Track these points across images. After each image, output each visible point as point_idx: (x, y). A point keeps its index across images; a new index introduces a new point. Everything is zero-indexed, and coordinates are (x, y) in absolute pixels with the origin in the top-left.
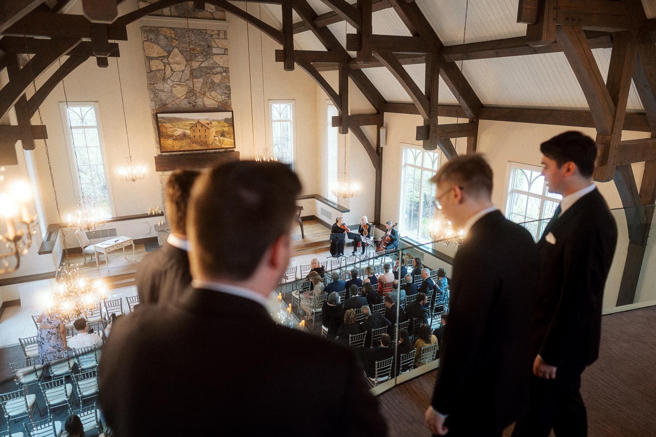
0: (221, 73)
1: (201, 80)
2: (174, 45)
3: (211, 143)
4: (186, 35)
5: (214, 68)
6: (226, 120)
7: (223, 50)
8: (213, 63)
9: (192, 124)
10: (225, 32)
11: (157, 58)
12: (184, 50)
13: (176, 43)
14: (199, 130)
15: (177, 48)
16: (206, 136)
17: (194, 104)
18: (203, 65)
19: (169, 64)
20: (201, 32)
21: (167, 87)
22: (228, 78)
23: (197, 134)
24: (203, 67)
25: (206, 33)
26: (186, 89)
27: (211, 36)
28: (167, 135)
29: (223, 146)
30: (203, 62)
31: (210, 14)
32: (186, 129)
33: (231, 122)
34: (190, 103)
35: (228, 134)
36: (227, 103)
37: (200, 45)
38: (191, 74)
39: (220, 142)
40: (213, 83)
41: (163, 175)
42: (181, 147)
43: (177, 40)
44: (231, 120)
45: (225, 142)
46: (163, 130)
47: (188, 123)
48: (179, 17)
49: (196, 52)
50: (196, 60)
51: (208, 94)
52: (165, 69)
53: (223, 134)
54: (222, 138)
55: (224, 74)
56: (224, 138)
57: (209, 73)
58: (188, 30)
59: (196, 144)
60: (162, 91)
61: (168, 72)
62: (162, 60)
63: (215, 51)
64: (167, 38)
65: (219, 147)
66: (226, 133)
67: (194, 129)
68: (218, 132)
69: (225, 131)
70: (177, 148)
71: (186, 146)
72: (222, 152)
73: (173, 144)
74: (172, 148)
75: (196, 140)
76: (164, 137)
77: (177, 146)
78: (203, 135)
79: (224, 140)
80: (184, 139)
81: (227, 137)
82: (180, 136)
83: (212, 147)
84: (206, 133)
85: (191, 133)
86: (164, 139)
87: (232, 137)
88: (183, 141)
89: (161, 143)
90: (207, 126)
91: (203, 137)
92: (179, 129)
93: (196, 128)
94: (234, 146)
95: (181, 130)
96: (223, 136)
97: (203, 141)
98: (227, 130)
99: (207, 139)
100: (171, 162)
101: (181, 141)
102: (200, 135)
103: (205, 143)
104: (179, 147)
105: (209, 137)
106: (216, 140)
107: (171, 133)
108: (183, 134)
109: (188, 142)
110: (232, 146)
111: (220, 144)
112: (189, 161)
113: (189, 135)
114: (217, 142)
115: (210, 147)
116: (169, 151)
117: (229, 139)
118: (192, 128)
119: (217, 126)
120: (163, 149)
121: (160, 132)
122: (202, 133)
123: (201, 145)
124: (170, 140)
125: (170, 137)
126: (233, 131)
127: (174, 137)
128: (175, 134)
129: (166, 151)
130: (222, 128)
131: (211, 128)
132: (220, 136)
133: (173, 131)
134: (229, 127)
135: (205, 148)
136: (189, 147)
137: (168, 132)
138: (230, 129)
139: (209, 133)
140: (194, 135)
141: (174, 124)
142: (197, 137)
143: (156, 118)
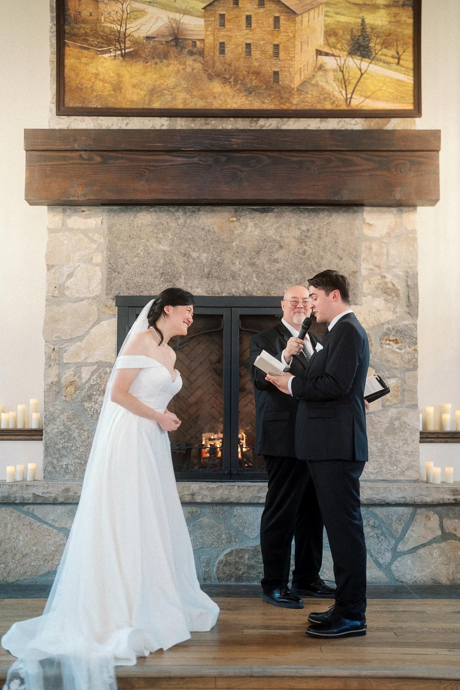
3: (296, 84)
14: (249, 18)
16: (276, 47)
23: (237, 36)
28: (96, 35)
29: (357, 102)
32: (186, 12)
35: (386, 44)
39: (344, 82)
41: (64, 228)
42: (153, 92)
45: (369, 84)
46: (79, 7)
53: (360, 46)
54: (354, 63)
56: (365, 64)
59: (225, 81)
65: (337, 106)
66: (375, 38)
67: (223, 13)
68: (335, 34)
69: (372, 28)
70: (135, 98)
71: (179, 88)
72: (352, 131)
73: (118, 75)
74: (110, 95)
75: (230, 65)
76: (83, 39)
77: (134, 86)
78: (262, 43)
79: (362, 74)
80: (173, 56)
81: (383, 58)
82: (155, 39)
83: (303, 102)
84: (277, 36)
85: (210, 29)
86: (79, 51)
87: (408, 59)
88: (168, 66)
89: (64, 66)
90: (285, 3)
91: (264, 52)
92: (151, 10)
93: (232, 6)
94: (414, 103)
95: (164, 12)
96: (359, 53)
97: (263, 70)
98: (385, 23)
99: (279, 63)
100: (98, 159)
101: (157, 63)
102: (248, 41)
103: (272, 80)
104: (145, 93)
105: (293, 55)
106: (326, 71)
107: (116, 27)
108: (171, 35)
109: (189, 70)
110: (400, 105)
111: (344, 92)
112: (185, 159)
113: (199, 40)
114: (327, 82)
115: (291, 103)
116: (99, 107)
117: (391, 70)
118: (217, 8)
119: (335, 4)
120: (70, 103)
121: (67, 17)
122: (261, 33)
123: (250, 91)
124: (109, 55)
125: (109, 42)
126: (414, 30)
127: (127, 46)
128: (132, 30)
129: (82, 108)
130: (361, 15)
131: (305, 15)
132: (346, 53)
133: (125, 16)
134: (394, 10)
135: (268, 105)
136: (193, 96)
137: (103, 21)
138: (397, 21)
139: (292, 35)
140: (221, 41)
142: (234, 51)
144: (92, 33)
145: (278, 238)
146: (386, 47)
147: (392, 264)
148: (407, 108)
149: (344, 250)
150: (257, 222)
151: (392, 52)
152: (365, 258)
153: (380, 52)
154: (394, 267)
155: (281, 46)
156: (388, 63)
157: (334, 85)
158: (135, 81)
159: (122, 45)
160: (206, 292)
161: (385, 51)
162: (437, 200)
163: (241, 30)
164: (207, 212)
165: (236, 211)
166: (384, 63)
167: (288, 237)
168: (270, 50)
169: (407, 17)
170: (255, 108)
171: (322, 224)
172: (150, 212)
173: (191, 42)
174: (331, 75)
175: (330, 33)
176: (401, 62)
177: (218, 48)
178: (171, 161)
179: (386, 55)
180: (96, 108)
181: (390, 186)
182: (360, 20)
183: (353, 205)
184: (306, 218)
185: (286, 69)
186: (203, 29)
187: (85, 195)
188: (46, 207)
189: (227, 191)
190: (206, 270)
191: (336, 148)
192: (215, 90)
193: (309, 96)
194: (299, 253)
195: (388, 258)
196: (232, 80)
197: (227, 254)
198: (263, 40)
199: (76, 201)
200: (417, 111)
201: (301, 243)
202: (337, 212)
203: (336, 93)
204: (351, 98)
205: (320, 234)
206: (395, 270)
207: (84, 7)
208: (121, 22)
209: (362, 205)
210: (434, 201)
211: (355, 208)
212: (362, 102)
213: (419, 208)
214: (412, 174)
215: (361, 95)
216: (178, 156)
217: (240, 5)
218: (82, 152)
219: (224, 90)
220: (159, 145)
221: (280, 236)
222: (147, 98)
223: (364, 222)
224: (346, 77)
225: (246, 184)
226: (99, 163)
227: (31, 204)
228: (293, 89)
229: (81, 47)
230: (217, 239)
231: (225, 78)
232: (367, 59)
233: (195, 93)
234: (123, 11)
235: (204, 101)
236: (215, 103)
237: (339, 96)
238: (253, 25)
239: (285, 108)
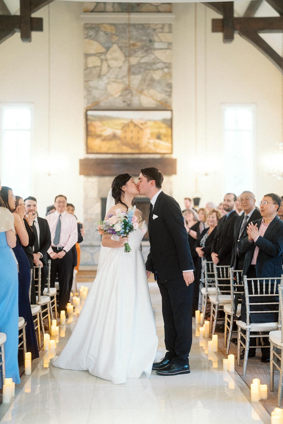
0: (162, 69)
1: (139, 77)
2: (113, 41)
4: (127, 30)
5: (154, 63)
6: (164, 121)
7: (167, 44)
8: (154, 59)
9: (125, 123)
10: (170, 25)
11: (94, 55)
12: (124, 45)
13: (115, 39)
14: (132, 131)
15: (117, 44)
16: (138, 137)
17: (129, 102)
18: (143, 60)
19: (106, 60)
20: (143, 27)
21: (101, 84)
22: (170, 74)
23: (129, 135)
24: (141, 63)
25: (149, 27)
26: (121, 87)
27: (154, 30)
28: (95, 135)
29: (157, 151)
30: (142, 57)
31: (155, 7)
32: (117, 129)
33: (169, 123)
34: (124, 102)
35: (165, 137)
36: (166, 102)
37: (141, 40)
38: (129, 70)
39: (155, 146)
40: (152, 80)
41: (88, 181)
42: (109, 149)
43: (117, 36)
44: (170, 121)
45: (160, 146)
46: (91, 128)
47: (119, 122)
48: (122, 12)
49: (135, 48)
50: (136, 55)
51: (146, 92)
52: (101, 66)
53: (159, 137)
54: (158, 141)
55: (166, 70)
56: (160, 142)
57: (149, 69)
58: (129, 25)
59: (126, 146)
60: (96, 88)
61: (105, 69)
62: (99, 57)
63: (156, 45)
64: (107, 34)
65: (153, 151)
66: (162, 135)
67: (126, 129)
69: (161, 133)
70: (104, 149)
71: (115, 148)
73: (101, 145)
74: (99, 149)
75: (127, 142)
76: (92, 136)
77: (105, 147)
78: (135, 136)
79: (159, 144)
80: (113, 140)
81: (164, 140)
82: (110, 136)
83: (145, 150)
84: (138, 135)
87: (170, 140)
88: (112, 142)
89: (88, 143)
90: (141, 127)
91: (135, 139)
92: (108, 129)
93: (127, 127)
94: (171, 151)
95: (111, 129)
96: (158, 139)
97: (135, 143)
98: (164, 132)
99: (139, 141)
101: (110, 142)
102: (132, 136)
103: (137, 145)
104: (107, 149)
105: (142, 139)
107: (100, 133)
108: (113, 135)
109: (117, 143)
110: (168, 151)
113: (120, 136)
114: (151, 146)
116: (96, 152)
117: (166, 143)
118: (124, 128)
121: (88, 131)
122: (134, 134)
123: (132, 148)
124: (98, 139)
125: (98, 137)
127: (103, 137)
128: (103, 134)
129: (92, 152)
130: (159, 130)
131: (145, 129)
132: (155, 139)
134: (166, 129)
135: (136, 151)
136: (118, 149)
137: (97, 132)
138: (167, 131)
139: (142, 135)
140: (125, 136)
141: (104, 122)
142: (128, 138)
143: (86, 115)
153: (163, 138)
159: (101, 137)
163: (130, 133)
169: (169, 130)
173: (118, 136)
174: (151, 144)
175: (152, 134)
176: (168, 142)
177: (124, 138)
185: (141, 143)
186: (121, 133)
188: (84, 176)
192: (124, 148)
193: (147, 149)
196: (128, 145)
200: (172, 153)
204: (156, 149)
208: (102, 131)
212: (159, 151)
213: (173, 175)
215: (158, 149)
217: (130, 127)
219: (126, 148)
228: (142, 148)
229: (92, 138)
232: (160, 140)
235: (121, 150)
236: (123, 151)
237: (153, 149)
239: (140, 152)
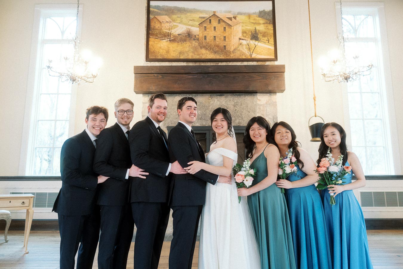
3: (232, 50)
6: (262, 14)
9: (204, 18)
14: (215, 28)
16: (225, 37)
23: (210, 34)
28: (160, 33)
29: (254, 56)
32: (192, 26)
33: (270, 17)
35: (264, 36)
39: (249, 49)
42: (180, 53)
44: (272, 13)
45: (258, 49)
46: (155, 25)
47: (197, 16)
53: (255, 36)
54: (253, 43)
56: (256, 43)
59: (206, 49)
65: (247, 57)
66: (260, 34)
67: (206, 26)
68: (246, 33)
69: (259, 31)
70: (174, 55)
71: (190, 52)
72: (253, 66)
73: (168, 47)
74: (165, 54)
75: (208, 43)
76: (156, 35)
77: (174, 51)
78: (219, 36)
79: (256, 46)
80: (188, 41)
81: (263, 40)
82: (182, 35)
83: (234, 56)
84: (225, 34)
85: (201, 31)
86: (154, 40)
87: (272, 41)
88: (186, 44)
89: (149, 45)
90: (228, 22)
91: (220, 39)
92: (180, 25)
93: (209, 23)
94: (275, 56)
95: (185, 26)
96: (254, 39)
97: (220, 45)
98: (263, 29)
99: (226, 42)
100: (161, 76)
101: (182, 43)
102: (214, 35)
103: (223, 48)
104: (177, 53)
105: (230, 40)
106: (243, 45)
107: (168, 31)
108: (187, 33)
109: (193, 45)
110: (270, 57)
111: (249, 52)
112: (192, 76)
113: (197, 35)
114: (243, 49)
115: (230, 56)
116: (161, 58)
117: (266, 45)
118: (203, 24)
119: (246, 23)
120: (151, 57)
121: (150, 28)
122: (219, 32)
123: (215, 52)
124: (165, 40)
125: (165, 36)
126: (274, 31)
127: (171, 37)
128: (173, 32)
129: (155, 59)
130: (255, 26)
131: (235, 26)
132: (250, 39)
133: (171, 27)
134: (266, 25)
135: (222, 57)
136: (195, 54)
137: (163, 29)
138: (267, 28)
139: (230, 33)
140: (205, 35)
141: (174, 16)
142: (210, 39)
143: (149, 6)
144: (159, 33)
145: (226, 105)
146: (264, 37)
147: (268, 114)
148: (272, 58)
149: (250, 109)
150: (218, 99)
151: (266, 39)
152: (258, 112)
153: (262, 39)
154: (269, 115)
155: (226, 37)
156: (265, 42)
157: (246, 50)
158: (174, 49)
159: (170, 37)
160: (200, 125)
161: (263, 38)
162: (284, 90)
163: (212, 32)
164: (200, 96)
165: (211, 96)
166: (263, 42)
167: (230, 105)
168: (223, 38)
169: (271, 27)
170: (217, 58)
171: (242, 100)
172: (180, 96)
173: (194, 36)
174: (244, 47)
175: (244, 32)
176: (269, 42)
177: (204, 37)
178: (187, 77)
179: (264, 40)
180: (160, 59)
181: (267, 85)
182: (254, 28)
183: (253, 93)
184: (235, 98)
185: (228, 45)
186: (198, 31)
187: (156, 89)
188: (142, 95)
189: (208, 88)
190: (200, 117)
191: (247, 72)
192: (203, 52)
193: (237, 54)
194: (234, 110)
195: (266, 112)
196: (209, 49)
197: (208, 111)
198: (220, 35)
199: (152, 91)
200: (276, 59)
201: (234, 107)
202: (247, 95)
203: (246, 53)
204: (252, 54)
205: (241, 103)
206: (269, 116)
207: (156, 25)
209: (257, 93)
210: (282, 91)
211: (254, 94)
212: (256, 56)
213: (277, 94)
214: (275, 81)
215: (255, 53)
216: (190, 75)
217: (212, 23)
218: (155, 74)
219: (206, 52)
220: (183, 71)
221: (227, 104)
222: (178, 55)
223: (257, 99)
224: (250, 48)
225: (214, 85)
226: (161, 78)
227: (137, 93)
228: (231, 51)
229: (155, 38)
230: (204, 105)
231: (206, 48)
232: (257, 41)
233: (196, 53)
234: (170, 26)
235: (199, 56)
236: (203, 56)
237: (248, 54)
238: (216, 30)
239: (228, 58)
